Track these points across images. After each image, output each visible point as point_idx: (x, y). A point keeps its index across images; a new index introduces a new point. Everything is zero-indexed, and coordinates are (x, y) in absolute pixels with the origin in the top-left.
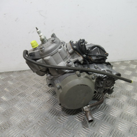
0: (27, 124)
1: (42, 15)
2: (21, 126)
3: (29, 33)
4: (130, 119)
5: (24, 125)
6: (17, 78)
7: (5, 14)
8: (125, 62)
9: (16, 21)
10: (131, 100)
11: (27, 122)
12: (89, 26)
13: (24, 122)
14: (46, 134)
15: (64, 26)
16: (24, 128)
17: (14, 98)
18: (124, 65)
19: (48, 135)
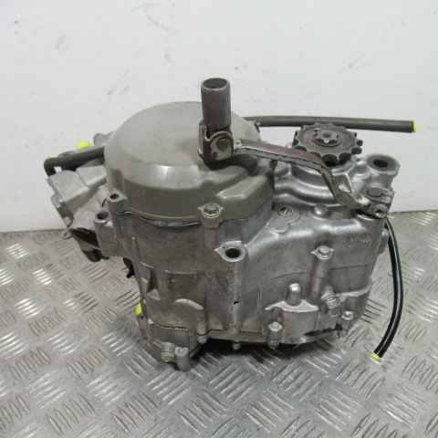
1: (156, 23)
3: (110, 93)
7: (16, 22)
9: (58, 47)
15: (246, 67)
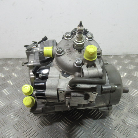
0: (9, 109)
2: (3, 111)
4: (119, 115)
5: (6, 110)
6: (13, 65)
8: (130, 56)
10: (126, 96)
11: (10, 108)
12: (90, 14)
13: (7, 107)
14: (25, 121)
16: (5, 113)
17: (4, 84)
18: (128, 59)
19: (27, 122)
